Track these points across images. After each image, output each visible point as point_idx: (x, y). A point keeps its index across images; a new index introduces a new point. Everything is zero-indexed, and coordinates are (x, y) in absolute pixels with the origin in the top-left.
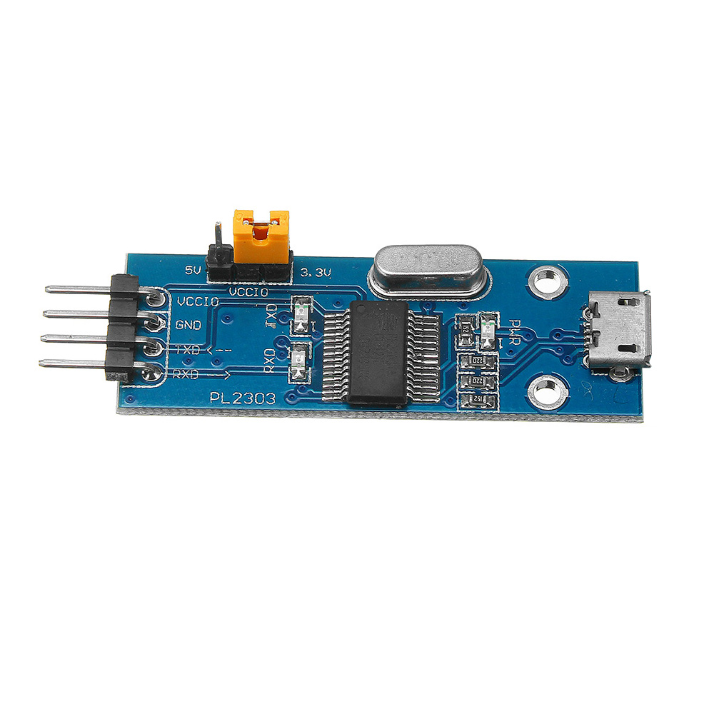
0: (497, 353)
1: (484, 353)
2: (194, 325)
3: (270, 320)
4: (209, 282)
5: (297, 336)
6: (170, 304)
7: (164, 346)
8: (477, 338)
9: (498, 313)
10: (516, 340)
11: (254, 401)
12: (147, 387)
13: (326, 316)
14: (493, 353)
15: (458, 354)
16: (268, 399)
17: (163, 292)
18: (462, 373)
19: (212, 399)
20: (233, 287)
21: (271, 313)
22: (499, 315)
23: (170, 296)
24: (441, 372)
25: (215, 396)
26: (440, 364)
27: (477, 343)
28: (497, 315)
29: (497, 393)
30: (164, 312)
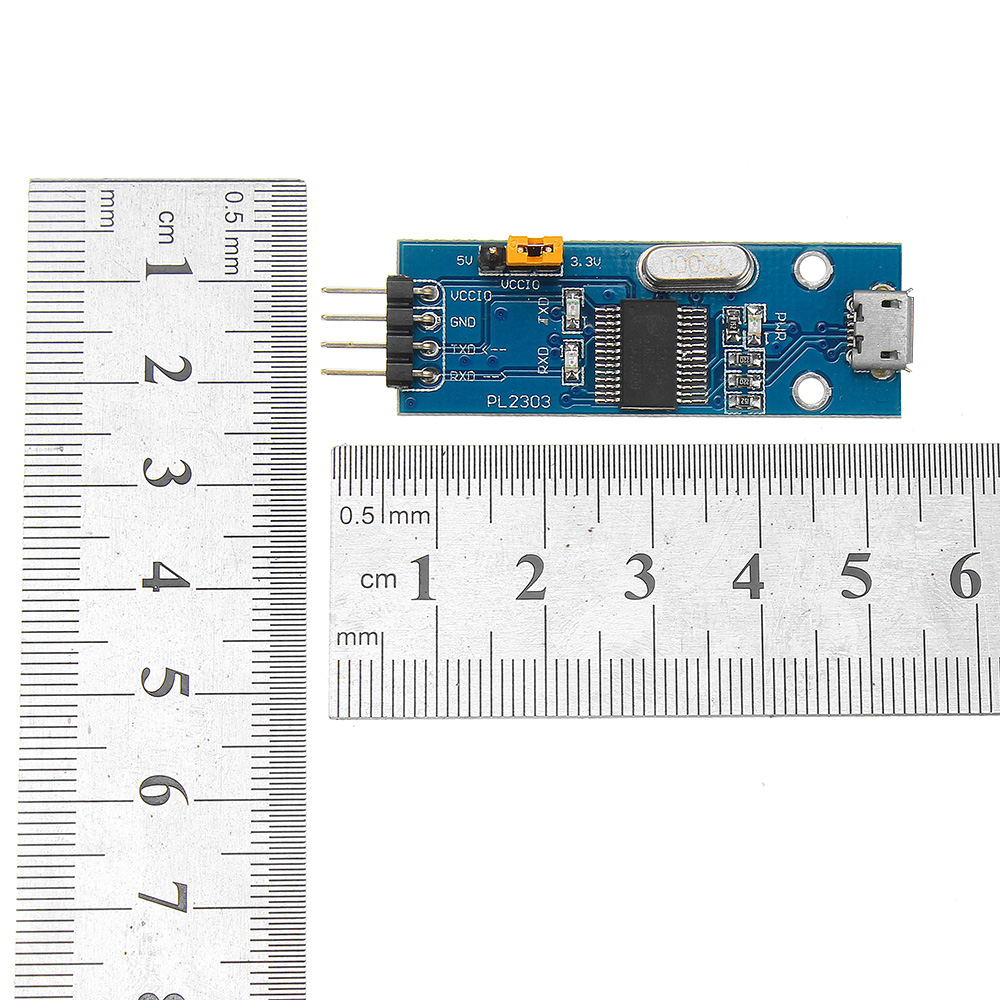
0: (763, 350)
1: (751, 350)
2: (467, 322)
3: (543, 316)
4: (480, 274)
5: (569, 333)
6: (444, 299)
7: (441, 345)
8: (744, 332)
9: (764, 305)
10: (781, 335)
11: (530, 404)
12: (424, 390)
13: (597, 309)
14: (760, 350)
15: (726, 351)
16: (543, 402)
17: (435, 284)
18: (730, 371)
19: (489, 403)
20: (505, 278)
21: (544, 307)
22: (765, 307)
23: (443, 290)
24: (709, 369)
25: (492, 400)
26: (709, 360)
27: (744, 338)
28: (763, 307)
29: (763, 393)
30: (438, 308)
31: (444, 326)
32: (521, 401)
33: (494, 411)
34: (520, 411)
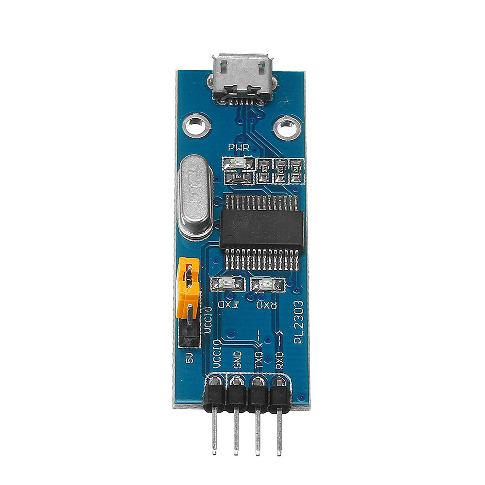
0: (256, 159)
1: (256, 167)
2: (238, 358)
3: (232, 305)
4: (200, 347)
5: (245, 287)
6: (220, 373)
7: (255, 376)
8: (243, 171)
9: (223, 158)
10: (247, 147)
11: (300, 315)
12: (291, 387)
13: (227, 268)
14: (256, 161)
15: (257, 183)
18: (273, 181)
19: (300, 343)
20: (203, 330)
21: (226, 304)
22: (225, 157)
23: (212, 373)
24: (272, 194)
25: (297, 341)
26: (265, 194)
27: (248, 171)
28: (225, 159)
29: (289, 159)
30: (227, 376)
31: (241, 373)
32: (299, 321)
33: (306, 339)
34: (306, 322)
